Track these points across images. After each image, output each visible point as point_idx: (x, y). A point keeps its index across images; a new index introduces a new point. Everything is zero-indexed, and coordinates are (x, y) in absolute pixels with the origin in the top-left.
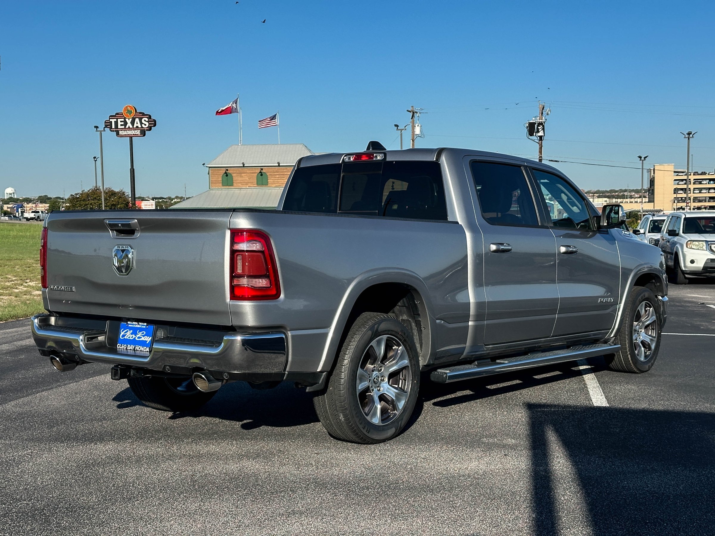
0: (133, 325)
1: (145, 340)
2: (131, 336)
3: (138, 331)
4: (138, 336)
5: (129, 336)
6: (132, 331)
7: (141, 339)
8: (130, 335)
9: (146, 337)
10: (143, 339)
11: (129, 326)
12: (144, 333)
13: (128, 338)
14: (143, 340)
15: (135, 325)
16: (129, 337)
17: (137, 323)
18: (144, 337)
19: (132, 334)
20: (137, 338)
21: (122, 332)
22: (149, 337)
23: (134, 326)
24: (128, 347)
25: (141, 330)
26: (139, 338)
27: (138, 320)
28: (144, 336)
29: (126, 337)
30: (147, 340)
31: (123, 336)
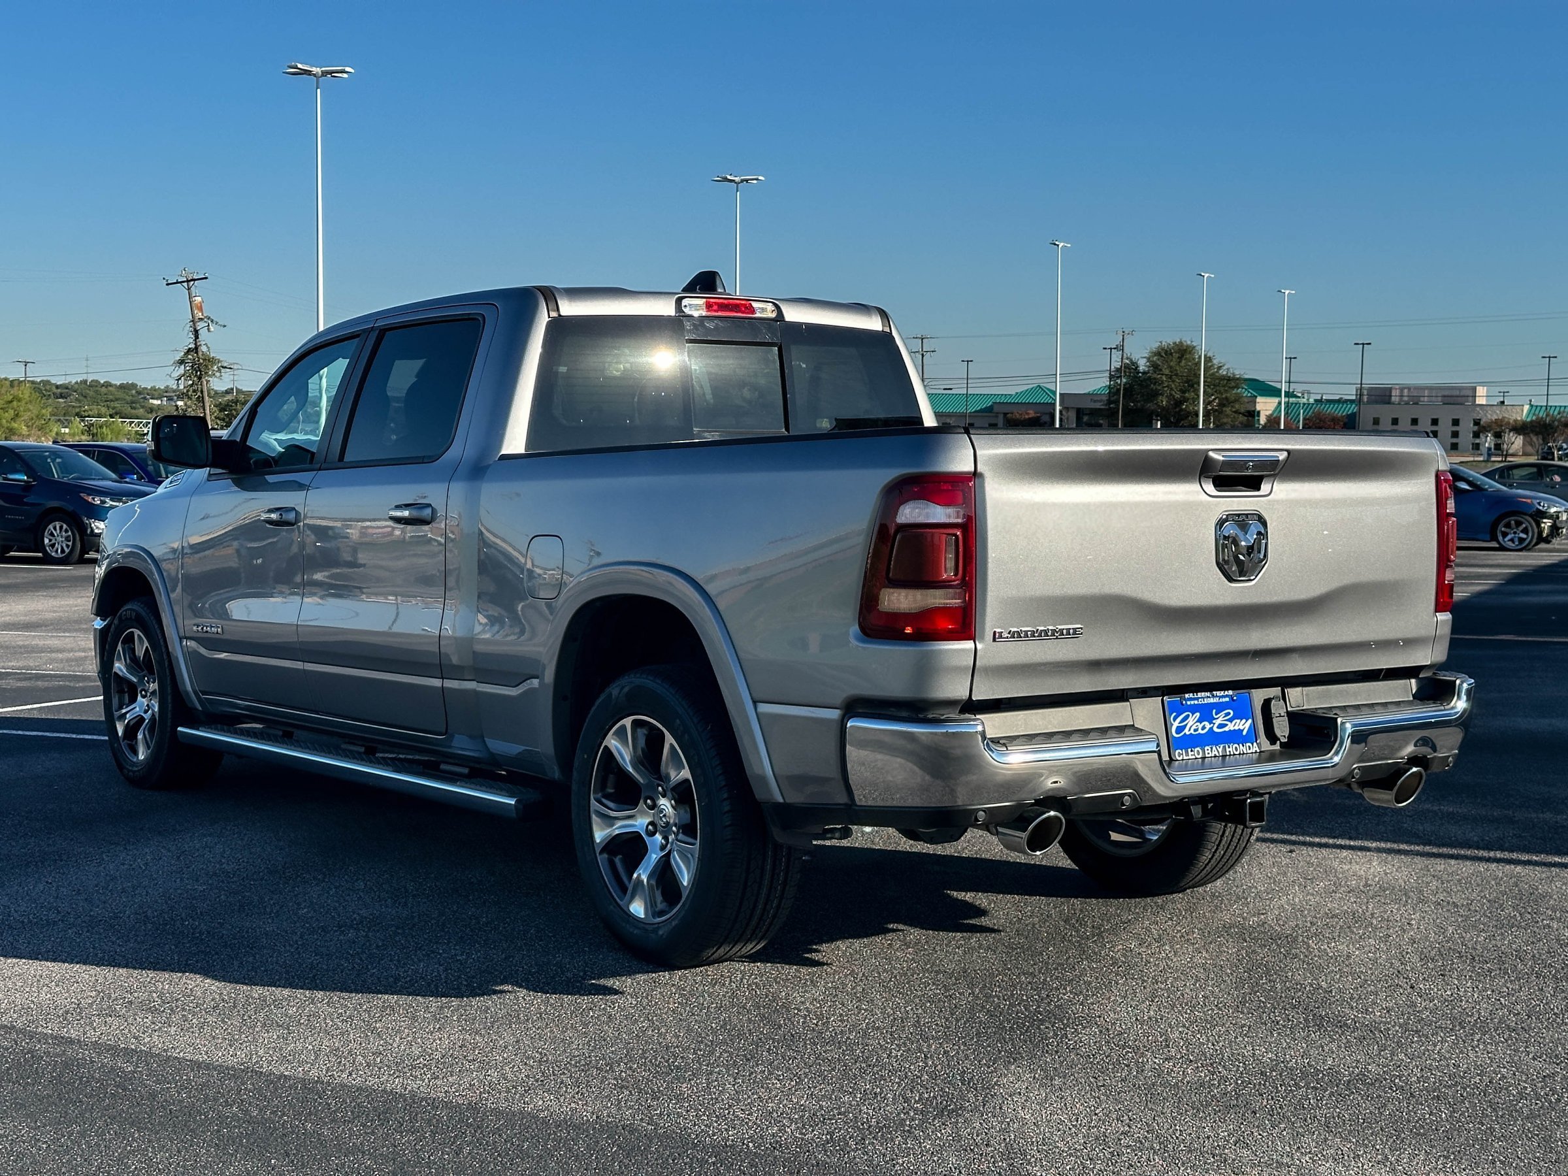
0: (1197, 699)
1: (1236, 728)
2: (1200, 726)
3: (1214, 711)
4: (1218, 722)
5: (1194, 727)
6: (1198, 714)
7: (1226, 729)
8: (1198, 724)
9: (1238, 721)
10: (1231, 727)
11: (1189, 703)
12: (1229, 714)
13: (1192, 731)
14: (1232, 729)
15: (1205, 698)
16: (1196, 730)
17: (1208, 694)
18: (1231, 722)
19: (1200, 721)
20: (1218, 727)
21: (1174, 720)
22: (1244, 721)
23: (1201, 702)
24: (1206, 752)
25: (1220, 707)
26: (1221, 726)
27: (1210, 687)
28: (1231, 720)
29: (1186, 731)
30: (1242, 728)
31: (1180, 729)
